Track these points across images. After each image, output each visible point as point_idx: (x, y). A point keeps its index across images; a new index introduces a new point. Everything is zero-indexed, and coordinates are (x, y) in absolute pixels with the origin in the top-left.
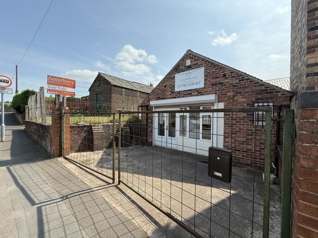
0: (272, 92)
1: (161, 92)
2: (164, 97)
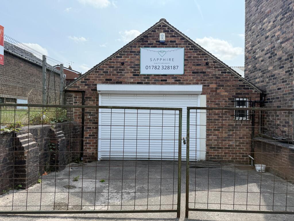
0: (248, 89)
1: (115, 72)
2: (120, 80)
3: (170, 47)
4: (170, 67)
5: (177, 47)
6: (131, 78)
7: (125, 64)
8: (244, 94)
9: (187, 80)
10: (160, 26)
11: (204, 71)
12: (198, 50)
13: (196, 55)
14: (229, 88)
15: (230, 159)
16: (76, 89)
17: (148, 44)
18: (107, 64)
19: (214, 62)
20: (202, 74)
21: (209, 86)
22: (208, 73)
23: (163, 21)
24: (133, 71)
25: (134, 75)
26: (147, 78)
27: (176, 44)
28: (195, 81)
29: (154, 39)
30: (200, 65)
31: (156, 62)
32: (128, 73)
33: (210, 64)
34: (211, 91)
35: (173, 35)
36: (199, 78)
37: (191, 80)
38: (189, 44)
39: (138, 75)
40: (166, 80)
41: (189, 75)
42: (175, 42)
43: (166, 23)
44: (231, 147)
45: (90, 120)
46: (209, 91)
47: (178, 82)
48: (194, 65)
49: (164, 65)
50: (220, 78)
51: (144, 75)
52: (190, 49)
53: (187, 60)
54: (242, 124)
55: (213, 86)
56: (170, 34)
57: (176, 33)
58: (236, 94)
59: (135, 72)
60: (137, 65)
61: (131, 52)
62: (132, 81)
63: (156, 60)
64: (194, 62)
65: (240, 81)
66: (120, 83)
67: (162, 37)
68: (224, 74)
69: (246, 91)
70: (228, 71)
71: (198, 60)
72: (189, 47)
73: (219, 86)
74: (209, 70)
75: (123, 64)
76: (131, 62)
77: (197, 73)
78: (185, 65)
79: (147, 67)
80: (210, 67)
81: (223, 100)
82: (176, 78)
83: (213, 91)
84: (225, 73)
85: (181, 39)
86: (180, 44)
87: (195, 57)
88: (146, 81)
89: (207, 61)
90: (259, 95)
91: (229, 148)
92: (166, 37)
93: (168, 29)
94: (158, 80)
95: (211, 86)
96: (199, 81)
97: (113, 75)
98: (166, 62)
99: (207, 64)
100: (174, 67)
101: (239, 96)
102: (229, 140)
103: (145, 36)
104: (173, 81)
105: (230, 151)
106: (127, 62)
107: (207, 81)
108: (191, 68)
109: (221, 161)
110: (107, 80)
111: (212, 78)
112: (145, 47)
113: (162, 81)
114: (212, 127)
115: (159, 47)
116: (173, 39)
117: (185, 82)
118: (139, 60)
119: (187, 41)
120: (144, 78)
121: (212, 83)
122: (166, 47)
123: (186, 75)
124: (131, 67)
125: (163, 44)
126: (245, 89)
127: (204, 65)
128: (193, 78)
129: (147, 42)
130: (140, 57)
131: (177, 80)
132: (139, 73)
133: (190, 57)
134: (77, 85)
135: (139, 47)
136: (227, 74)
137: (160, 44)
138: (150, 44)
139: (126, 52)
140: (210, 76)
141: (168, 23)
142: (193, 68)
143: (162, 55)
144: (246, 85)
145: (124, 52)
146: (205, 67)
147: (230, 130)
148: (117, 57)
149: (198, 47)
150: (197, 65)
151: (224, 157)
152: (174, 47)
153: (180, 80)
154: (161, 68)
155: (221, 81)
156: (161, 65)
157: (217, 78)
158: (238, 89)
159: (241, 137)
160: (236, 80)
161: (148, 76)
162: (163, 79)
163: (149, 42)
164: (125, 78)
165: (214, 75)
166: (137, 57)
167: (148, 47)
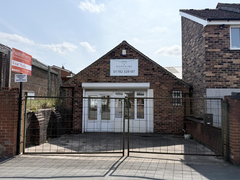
0: (181, 85)
1: (94, 75)
2: (97, 80)
3: (129, 58)
4: (129, 71)
5: (134, 58)
6: (104, 78)
7: (100, 69)
8: (179, 88)
9: (141, 80)
10: (123, 45)
11: (151, 73)
12: (147, 60)
13: (146, 64)
14: (168, 85)
15: (170, 132)
16: (69, 86)
17: (115, 57)
18: (88, 70)
19: (158, 68)
20: (150, 76)
21: (155, 83)
22: (154, 75)
23: (125, 42)
24: (105, 74)
25: (106, 77)
26: (114, 78)
27: (133, 57)
28: (146, 80)
29: (119, 54)
30: (149, 70)
31: (120, 68)
32: (102, 75)
33: (155, 69)
34: (156, 87)
35: (131, 51)
36: (148, 78)
37: (143, 80)
38: (141, 57)
39: (109, 77)
40: (127, 80)
41: (142, 76)
42: (132, 55)
43: (126, 44)
44: (170, 124)
45: (77, 106)
46: (155, 86)
47: (134, 81)
48: (145, 70)
49: (125, 70)
50: (162, 78)
51: (113, 76)
52: (142, 60)
53: (140, 67)
54: (177, 108)
55: (158, 83)
56: (129, 50)
57: (133, 50)
58: (173, 88)
59: (107, 75)
60: (108, 70)
61: (104, 62)
62: (105, 80)
63: (120, 67)
64: (145, 68)
65: (175, 80)
66: (97, 82)
67: (124, 52)
68: (165, 76)
69: (179, 86)
70: (167, 73)
71: (147, 67)
72: (141, 58)
73: (161, 83)
74: (155, 73)
75: (99, 69)
76: (104, 68)
77: (147, 75)
78: (139, 70)
79: (114, 72)
80: (155, 71)
81: (164, 92)
82: (133, 78)
83: (158, 87)
84: (165, 74)
85: (136, 53)
86: (136, 57)
87: (146, 65)
88: (114, 80)
89: (153, 67)
90: (189, 89)
91: (169, 124)
92: (126, 52)
93: (128, 47)
94: (122, 80)
95: (156, 83)
96: (148, 80)
97: (93, 77)
98: (127, 68)
99: (153, 69)
100: (132, 71)
101: (175, 90)
102: (169, 119)
103: (113, 52)
104: (131, 80)
105: (170, 126)
106: (101, 68)
107: (154, 80)
108: (143, 72)
109: (164, 133)
110: (88, 80)
111: (157, 78)
112: (113, 59)
113: (124, 80)
114: (157, 110)
115: (122, 59)
116: (131, 53)
117: (139, 81)
118: (109, 67)
119: (140, 55)
120: (113, 78)
121: (157, 81)
122: (126, 59)
123: (139, 77)
124: (104, 72)
125: (125, 57)
126: (179, 85)
127: (152, 70)
128: (144, 78)
129: (115, 55)
130: (110, 65)
131: (134, 79)
132: (110, 75)
133: (142, 65)
134: (69, 84)
135: (109, 59)
136: (166, 75)
137: (122, 57)
138: (116, 57)
139: (101, 62)
140: (156, 77)
141: (128, 43)
142: (145, 71)
143: (124, 63)
144: (179, 82)
145: (100, 62)
146: (152, 71)
147: (169, 112)
148: (95, 65)
149: (148, 58)
150: (147, 70)
151: (166, 131)
152: (131, 58)
153: (136, 80)
154: (124, 71)
155: (162, 80)
156: (123, 70)
157: (160, 78)
158: (174, 85)
159: (177, 117)
160: (172, 79)
161: (115, 77)
162: (125, 79)
163: (116, 56)
164: (100, 78)
165: (158, 76)
166: (108, 65)
167: (115, 59)
